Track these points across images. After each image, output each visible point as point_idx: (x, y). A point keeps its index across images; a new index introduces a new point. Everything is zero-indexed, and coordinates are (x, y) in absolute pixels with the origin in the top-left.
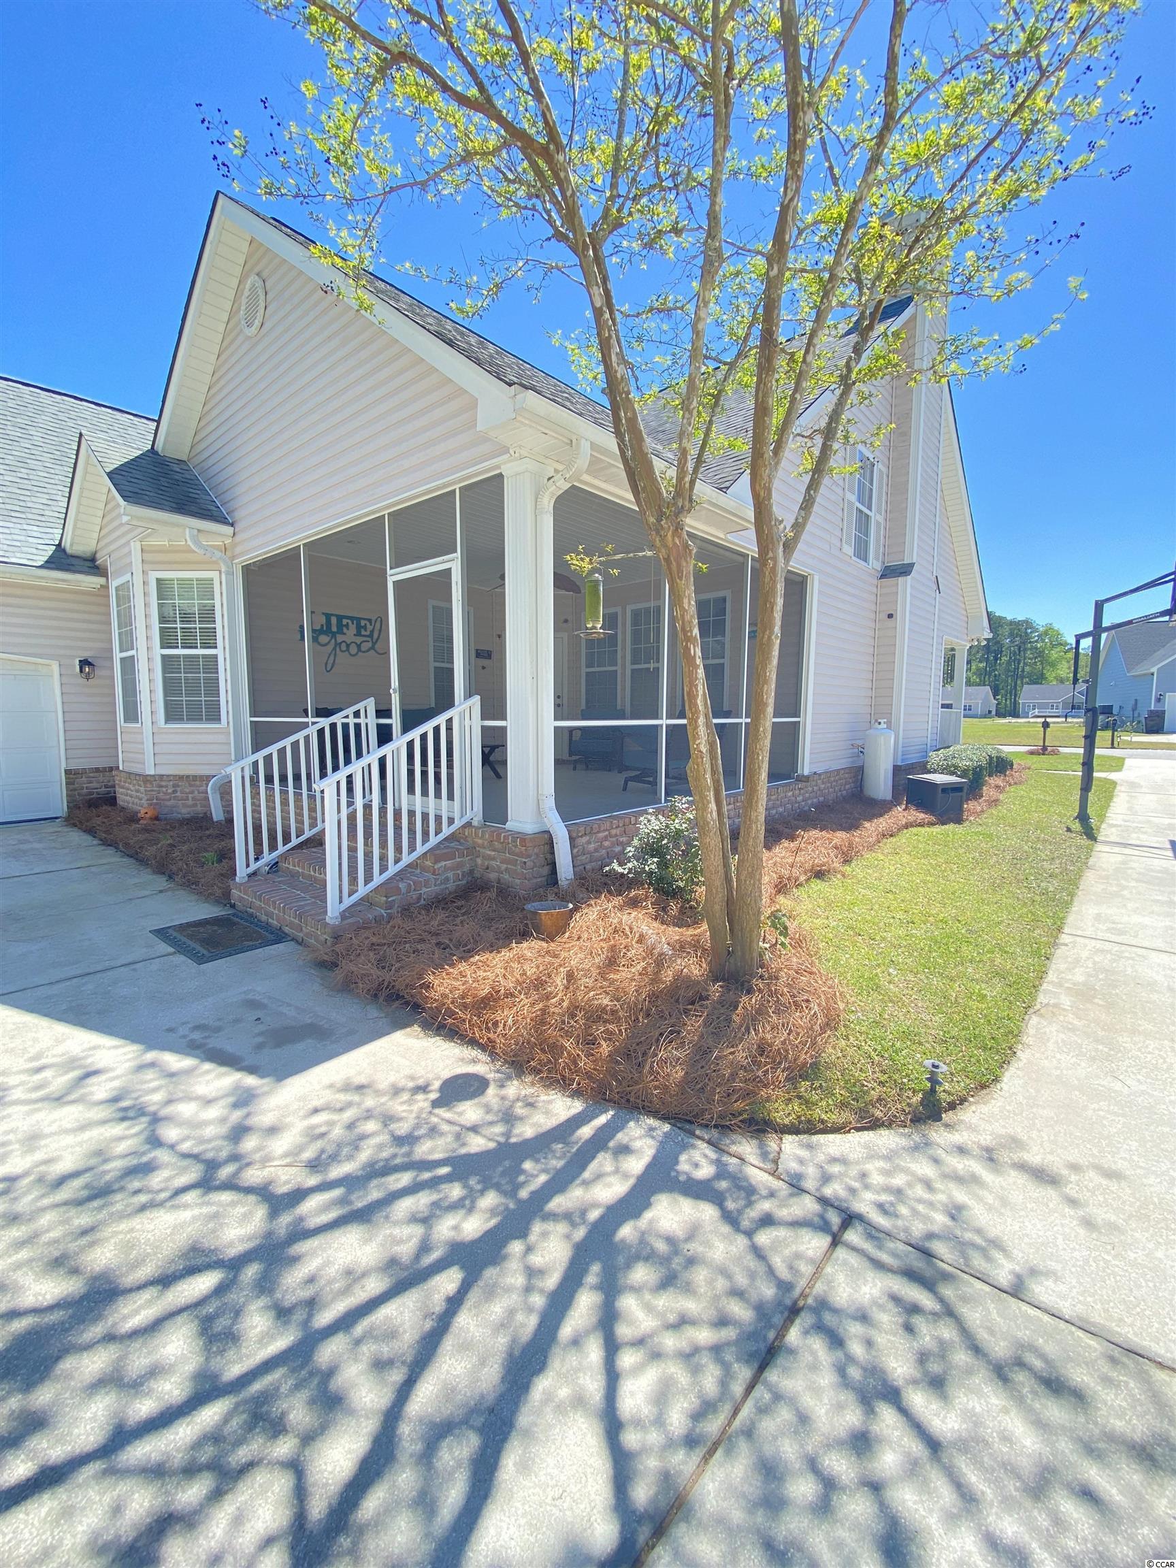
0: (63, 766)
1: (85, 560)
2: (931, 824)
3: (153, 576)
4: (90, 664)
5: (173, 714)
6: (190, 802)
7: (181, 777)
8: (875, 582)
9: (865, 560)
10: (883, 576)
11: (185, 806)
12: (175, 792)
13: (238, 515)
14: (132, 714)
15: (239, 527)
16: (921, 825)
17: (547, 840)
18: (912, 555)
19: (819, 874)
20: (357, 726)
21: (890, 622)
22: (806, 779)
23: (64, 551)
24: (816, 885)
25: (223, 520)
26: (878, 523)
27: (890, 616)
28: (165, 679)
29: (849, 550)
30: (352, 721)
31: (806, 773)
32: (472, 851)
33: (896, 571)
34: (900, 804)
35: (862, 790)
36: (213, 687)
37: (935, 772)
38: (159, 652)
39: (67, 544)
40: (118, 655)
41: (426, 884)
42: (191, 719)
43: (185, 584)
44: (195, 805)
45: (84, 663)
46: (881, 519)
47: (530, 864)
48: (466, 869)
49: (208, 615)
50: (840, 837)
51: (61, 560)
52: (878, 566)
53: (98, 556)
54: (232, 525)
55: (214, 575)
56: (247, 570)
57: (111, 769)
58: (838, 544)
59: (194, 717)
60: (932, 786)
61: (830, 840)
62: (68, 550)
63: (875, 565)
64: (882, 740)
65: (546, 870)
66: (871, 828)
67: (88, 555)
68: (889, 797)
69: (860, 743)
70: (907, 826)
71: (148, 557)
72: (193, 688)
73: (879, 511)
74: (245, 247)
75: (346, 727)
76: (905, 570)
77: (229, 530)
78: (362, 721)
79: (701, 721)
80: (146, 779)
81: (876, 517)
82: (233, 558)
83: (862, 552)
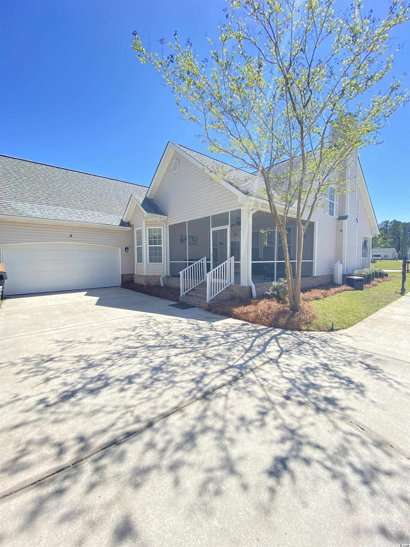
0: (121, 273)
1: (127, 223)
2: (353, 290)
3: (148, 228)
4: (128, 249)
5: (151, 261)
6: (154, 282)
7: (153, 276)
8: (336, 221)
9: (333, 215)
10: (339, 219)
11: (153, 283)
12: (151, 279)
13: (168, 213)
14: (140, 260)
15: (169, 216)
16: (350, 290)
17: (251, 288)
18: (347, 213)
19: (317, 299)
20: (203, 263)
21: (341, 233)
22: (315, 277)
23: (123, 221)
24: (315, 301)
25: (165, 215)
26: (336, 205)
27: (341, 231)
28: (149, 252)
29: (327, 214)
30: (201, 262)
31: (315, 275)
32: (232, 290)
33: (342, 218)
34: (344, 285)
35: (333, 282)
36: (160, 254)
37: (356, 276)
38: (148, 246)
39: (124, 220)
40: (136, 247)
41: (224, 297)
42: (155, 262)
43: (155, 230)
44: (156, 283)
45: (126, 248)
46: (337, 203)
47: (247, 293)
48: (231, 294)
49: (160, 237)
50: (323, 291)
51: (123, 224)
52: (337, 217)
53: (131, 222)
54: (167, 216)
55: (162, 227)
56: (170, 226)
57: (133, 274)
58: (324, 212)
59: (156, 261)
60: (354, 279)
61: (320, 292)
62: (124, 221)
63: (336, 216)
64: (339, 266)
65: (250, 295)
66: (333, 290)
67: (128, 222)
68: (341, 283)
69: (332, 267)
70: (345, 290)
71: (147, 223)
72: (156, 254)
73: (337, 201)
74: (173, 152)
75: (200, 263)
76: (345, 217)
77: (166, 217)
78: (203, 262)
79: (288, 261)
80: (144, 276)
81: (335, 203)
82: (167, 224)
83: (331, 213)
